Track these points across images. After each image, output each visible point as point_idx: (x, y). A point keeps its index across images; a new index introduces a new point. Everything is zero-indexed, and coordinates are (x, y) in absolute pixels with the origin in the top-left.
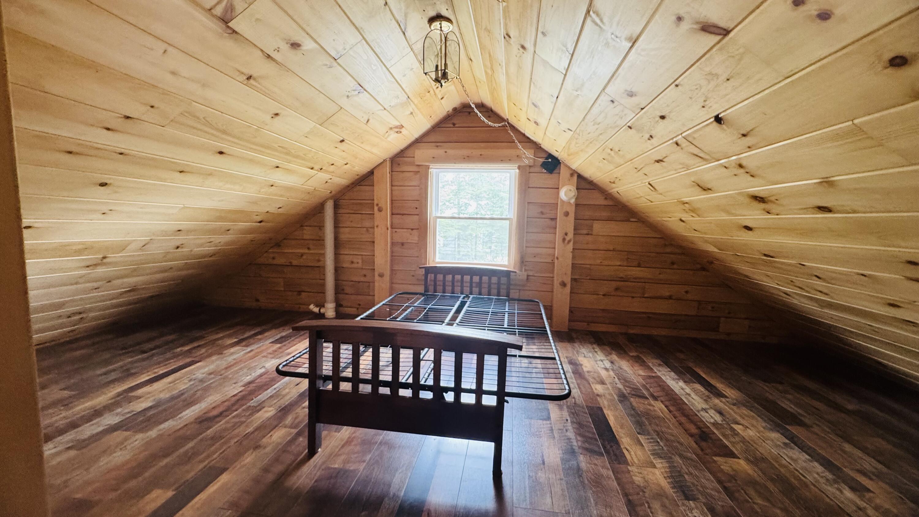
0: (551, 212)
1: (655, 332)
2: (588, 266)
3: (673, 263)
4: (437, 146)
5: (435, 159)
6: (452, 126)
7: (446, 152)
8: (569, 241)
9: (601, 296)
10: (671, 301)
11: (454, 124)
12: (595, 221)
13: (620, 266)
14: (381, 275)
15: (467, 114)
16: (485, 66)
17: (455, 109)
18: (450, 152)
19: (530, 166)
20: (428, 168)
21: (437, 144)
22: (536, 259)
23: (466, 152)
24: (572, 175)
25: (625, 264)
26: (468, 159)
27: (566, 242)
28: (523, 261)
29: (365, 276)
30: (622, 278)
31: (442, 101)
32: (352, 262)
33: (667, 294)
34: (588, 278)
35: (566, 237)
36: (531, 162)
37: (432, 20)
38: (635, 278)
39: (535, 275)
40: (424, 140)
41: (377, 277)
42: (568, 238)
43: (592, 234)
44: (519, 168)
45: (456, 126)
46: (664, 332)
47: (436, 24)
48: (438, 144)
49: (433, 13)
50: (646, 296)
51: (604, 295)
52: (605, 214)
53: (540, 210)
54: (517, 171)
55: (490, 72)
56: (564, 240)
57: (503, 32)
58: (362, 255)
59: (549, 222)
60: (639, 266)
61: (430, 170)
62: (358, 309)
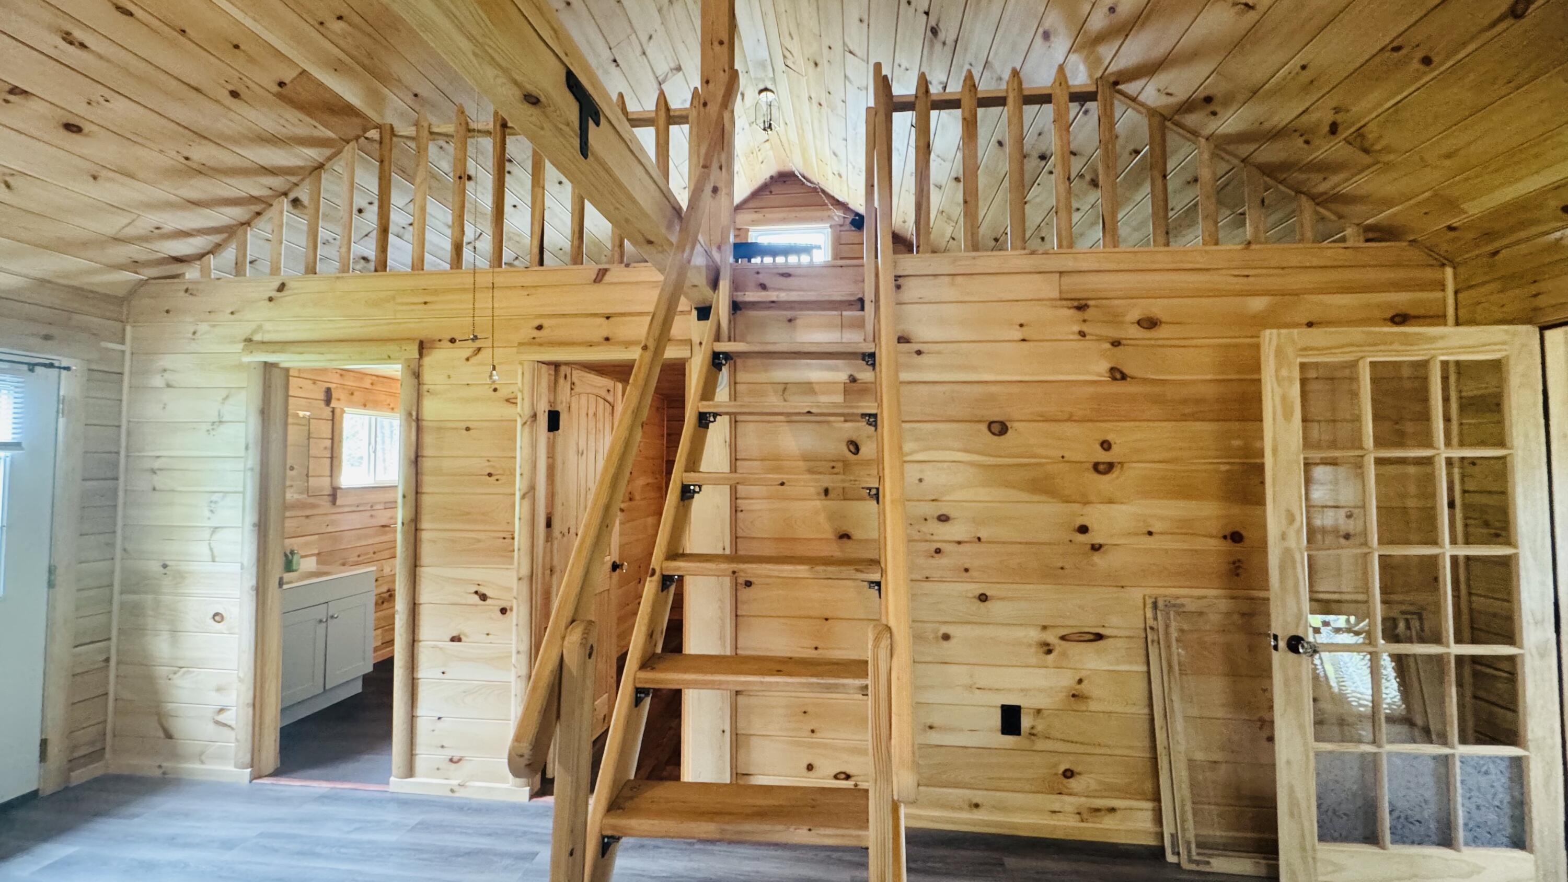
5: (754, 223)
7: (764, 216)
11: (771, 191)
16: (797, 127)
17: (772, 177)
18: (768, 216)
19: (841, 226)
20: (748, 230)
21: (757, 210)
23: (782, 215)
26: (784, 221)
31: (762, 166)
36: (841, 222)
37: (761, 91)
40: (745, 206)
44: (831, 227)
45: (773, 192)
47: (764, 94)
49: (762, 87)
54: (830, 230)
55: (800, 131)
57: (807, 96)
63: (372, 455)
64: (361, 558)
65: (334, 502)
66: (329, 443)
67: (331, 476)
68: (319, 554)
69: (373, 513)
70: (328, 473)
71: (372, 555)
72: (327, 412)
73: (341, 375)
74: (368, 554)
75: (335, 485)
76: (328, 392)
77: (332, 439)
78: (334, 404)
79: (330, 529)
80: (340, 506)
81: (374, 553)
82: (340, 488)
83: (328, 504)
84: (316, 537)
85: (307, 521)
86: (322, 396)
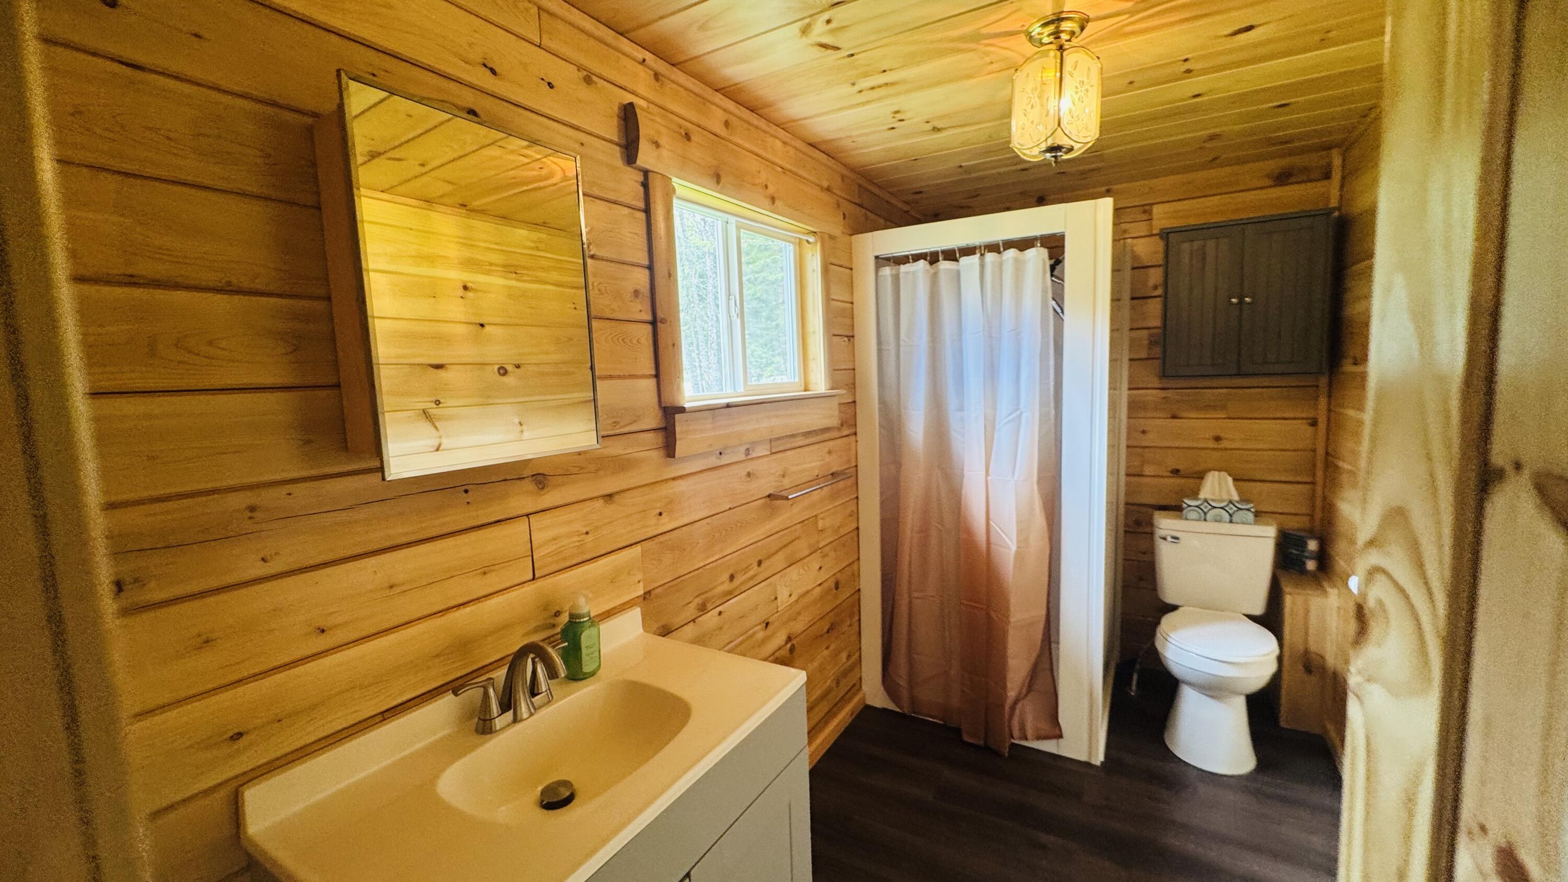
63: (737, 322)
64: (737, 581)
65: (669, 449)
66: (642, 277)
67: (657, 376)
68: (647, 595)
69: (750, 467)
70: (648, 367)
71: (755, 569)
72: (630, 182)
73: (657, 76)
74: (747, 568)
75: (667, 402)
76: (628, 115)
77: (650, 268)
78: (646, 157)
79: (667, 524)
80: (684, 459)
81: (760, 563)
82: (682, 410)
83: (656, 455)
84: (638, 549)
85: (610, 510)
86: (611, 129)
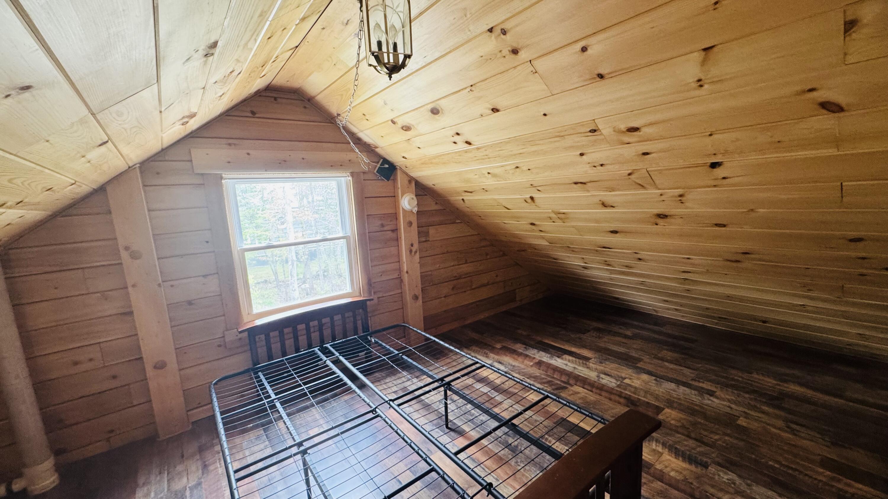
0: (391, 223)
1: (481, 317)
2: (430, 273)
3: (487, 254)
4: (230, 144)
5: (230, 165)
6: (250, 115)
7: (248, 154)
8: (416, 252)
9: (443, 299)
10: (489, 286)
11: (253, 113)
12: (430, 227)
13: (453, 266)
14: (160, 366)
15: (273, 99)
17: (257, 92)
18: (255, 153)
19: (366, 173)
20: (220, 178)
21: (229, 141)
22: (384, 278)
24: (410, 182)
25: (456, 263)
26: (285, 164)
27: (413, 253)
28: (370, 284)
29: (114, 377)
30: (456, 276)
32: (76, 363)
33: (486, 282)
34: (431, 284)
35: (412, 248)
36: (367, 168)
38: (467, 274)
39: (384, 295)
41: (150, 372)
42: (414, 249)
43: (429, 241)
44: (352, 174)
45: (257, 115)
46: (486, 314)
48: (231, 141)
50: (473, 287)
51: (445, 297)
52: (437, 219)
53: (380, 222)
54: (351, 178)
56: (411, 251)
58: (99, 343)
59: (390, 234)
60: (466, 263)
61: (223, 181)
62: (108, 440)
